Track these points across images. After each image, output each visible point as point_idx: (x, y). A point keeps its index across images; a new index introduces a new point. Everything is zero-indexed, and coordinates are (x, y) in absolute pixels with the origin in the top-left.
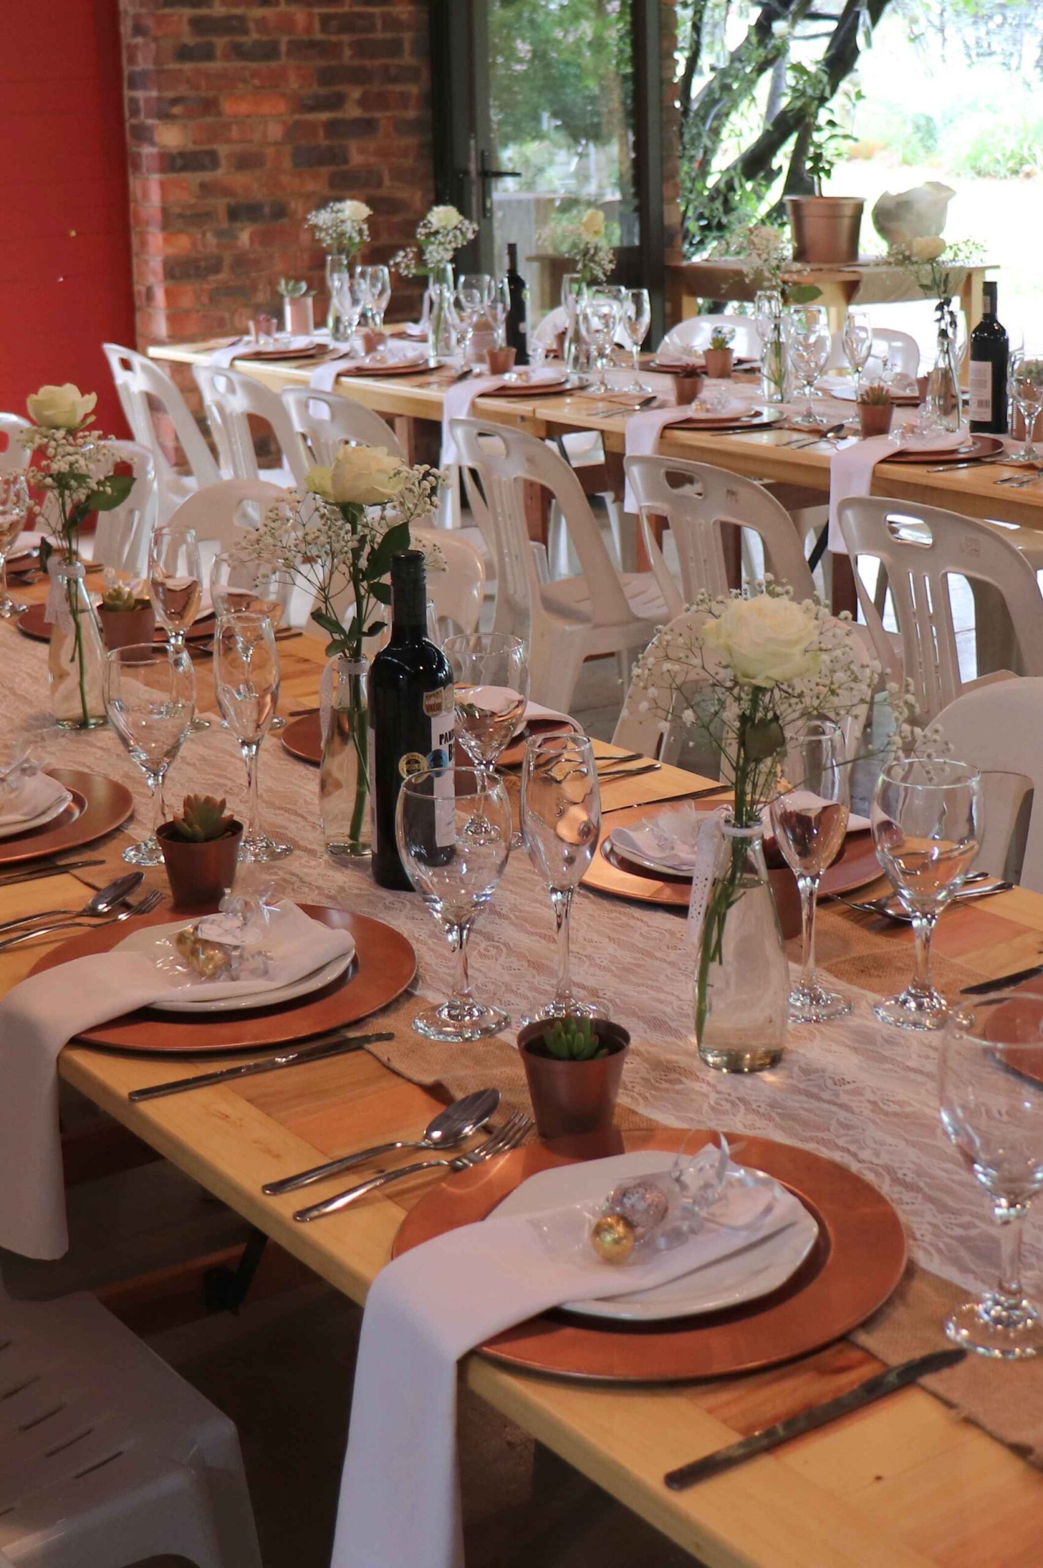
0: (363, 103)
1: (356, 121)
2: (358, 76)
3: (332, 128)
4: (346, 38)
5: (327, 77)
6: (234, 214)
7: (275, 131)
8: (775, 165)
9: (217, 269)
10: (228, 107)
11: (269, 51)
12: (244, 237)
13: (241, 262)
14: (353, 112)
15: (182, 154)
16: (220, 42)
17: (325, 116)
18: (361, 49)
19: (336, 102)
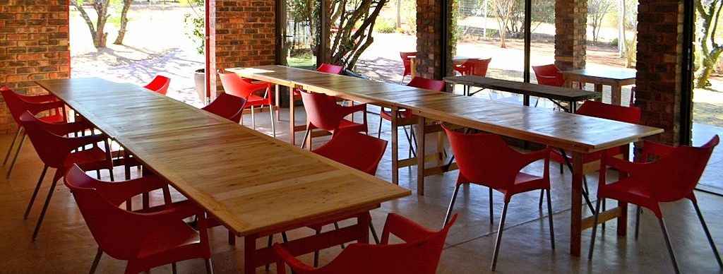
0: (261, 21)
1: (260, 24)
2: (260, 15)
3: (254, 25)
4: (258, 7)
5: (253, 15)
6: (231, 43)
7: (241, 26)
8: (365, 34)
9: (227, 55)
10: (231, 21)
11: (241, 9)
12: (234, 48)
13: (233, 53)
14: (259, 22)
15: (221, 30)
16: (230, 7)
17: (253, 23)
18: (261, 9)
19: (256, 20)
